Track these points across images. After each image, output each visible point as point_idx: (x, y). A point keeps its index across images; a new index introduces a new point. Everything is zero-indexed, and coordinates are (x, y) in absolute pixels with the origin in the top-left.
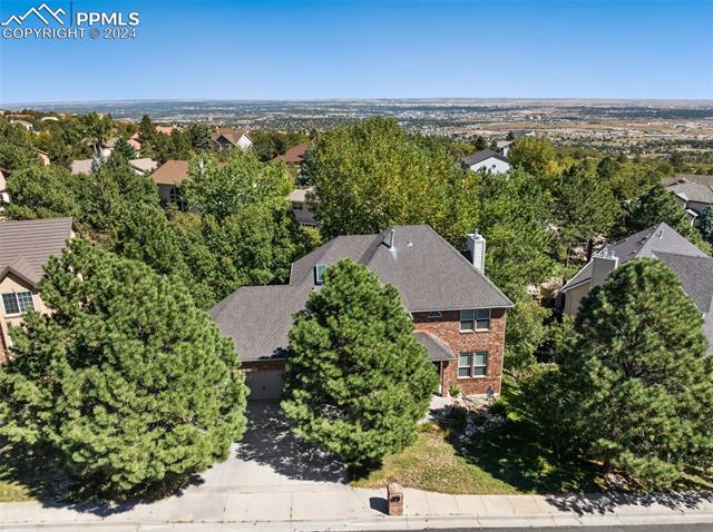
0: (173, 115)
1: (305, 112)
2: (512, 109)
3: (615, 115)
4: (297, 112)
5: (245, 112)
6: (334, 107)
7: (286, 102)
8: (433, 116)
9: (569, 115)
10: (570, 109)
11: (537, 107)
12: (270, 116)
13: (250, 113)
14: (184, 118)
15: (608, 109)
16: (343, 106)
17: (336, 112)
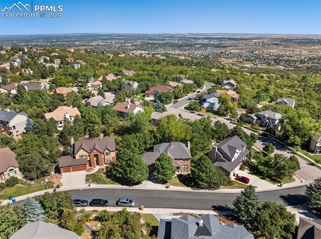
0: (97, 41)
1: (155, 40)
2: (249, 39)
3: (297, 43)
4: (151, 40)
5: (128, 40)
6: (168, 37)
7: (146, 35)
8: (212, 42)
9: (275, 42)
10: (276, 40)
11: (260, 38)
12: (140, 42)
15: (295, 40)
16: (172, 37)
17: (169, 40)
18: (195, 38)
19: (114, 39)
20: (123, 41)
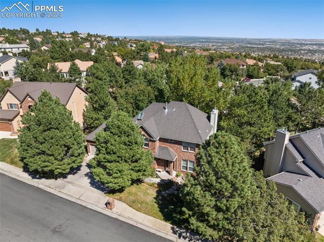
0: (195, 43)
1: (254, 44)
4: (250, 44)
5: (226, 43)
6: (269, 42)
7: (246, 39)
12: (237, 45)
13: (228, 43)
14: (199, 45)
16: (274, 42)
17: (269, 44)
18: (301, 44)
19: (212, 42)
20: (220, 44)
